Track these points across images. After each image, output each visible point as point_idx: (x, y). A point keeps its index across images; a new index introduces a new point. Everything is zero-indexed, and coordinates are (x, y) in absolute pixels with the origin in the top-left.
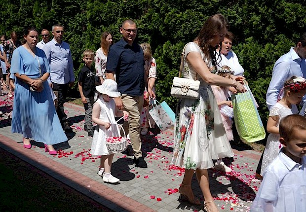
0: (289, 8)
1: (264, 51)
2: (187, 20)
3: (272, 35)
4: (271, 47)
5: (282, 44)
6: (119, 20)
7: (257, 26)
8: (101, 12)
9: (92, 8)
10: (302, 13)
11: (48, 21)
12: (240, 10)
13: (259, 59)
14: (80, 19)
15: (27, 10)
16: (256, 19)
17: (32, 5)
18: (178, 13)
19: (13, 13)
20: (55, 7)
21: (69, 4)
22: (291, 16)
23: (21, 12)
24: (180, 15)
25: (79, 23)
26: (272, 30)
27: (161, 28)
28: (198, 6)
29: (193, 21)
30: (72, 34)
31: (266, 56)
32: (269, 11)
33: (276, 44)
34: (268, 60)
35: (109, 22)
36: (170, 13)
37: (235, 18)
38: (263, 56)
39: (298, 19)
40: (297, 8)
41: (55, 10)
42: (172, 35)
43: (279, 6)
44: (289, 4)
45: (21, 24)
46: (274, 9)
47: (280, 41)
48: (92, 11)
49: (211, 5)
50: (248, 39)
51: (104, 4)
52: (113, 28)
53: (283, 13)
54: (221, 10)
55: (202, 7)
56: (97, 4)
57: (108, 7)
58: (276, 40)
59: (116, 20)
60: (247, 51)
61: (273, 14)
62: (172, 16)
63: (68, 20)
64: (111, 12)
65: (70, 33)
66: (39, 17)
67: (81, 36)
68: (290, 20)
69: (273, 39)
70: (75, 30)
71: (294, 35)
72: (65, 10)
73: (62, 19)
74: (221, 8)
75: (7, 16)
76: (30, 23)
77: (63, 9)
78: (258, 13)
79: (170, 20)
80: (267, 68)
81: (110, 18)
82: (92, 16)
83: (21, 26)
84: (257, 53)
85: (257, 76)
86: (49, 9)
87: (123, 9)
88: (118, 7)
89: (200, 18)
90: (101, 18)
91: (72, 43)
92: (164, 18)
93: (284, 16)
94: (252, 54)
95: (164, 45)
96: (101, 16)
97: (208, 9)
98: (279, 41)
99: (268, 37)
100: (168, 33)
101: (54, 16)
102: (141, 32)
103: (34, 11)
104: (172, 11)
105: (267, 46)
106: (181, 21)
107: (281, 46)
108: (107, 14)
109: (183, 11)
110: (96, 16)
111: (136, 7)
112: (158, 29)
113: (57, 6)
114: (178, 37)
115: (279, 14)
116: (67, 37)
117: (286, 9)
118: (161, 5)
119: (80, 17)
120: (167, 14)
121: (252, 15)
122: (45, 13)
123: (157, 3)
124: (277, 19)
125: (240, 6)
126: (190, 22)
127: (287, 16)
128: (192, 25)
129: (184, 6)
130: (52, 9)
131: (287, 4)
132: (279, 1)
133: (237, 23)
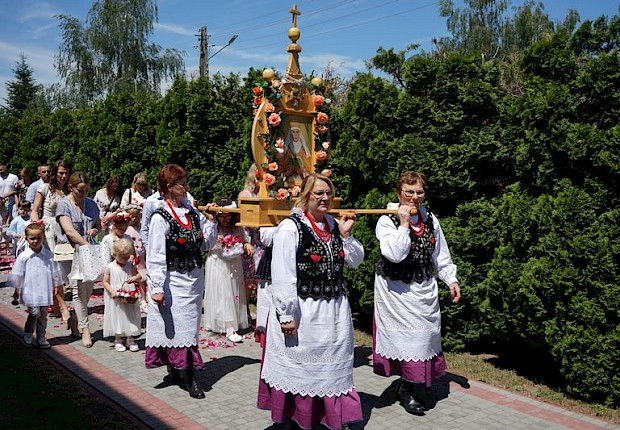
0: (574, 131)
1: (535, 208)
2: (406, 153)
3: (549, 180)
4: (548, 201)
5: (566, 195)
7: (523, 163)
10: (596, 142)
11: (180, 153)
12: (503, 133)
13: (528, 223)
14: (234, 148)
15: (149, 134)
16: (523, 149)
17: (156, 124)
18: (392, 140)
19: (125, 138)
20: (192, 128)
21: (215, 123)
22: (577, 146)
23: (138, 136)
24: (393, 144)
25: (232, 154)
26: (548, 171)
27: (362, 166)
28: (424, 128)
29: (416, 153)
30: (220, 175)
31: (538, 218)
32: (541, 138)
33: (555, 196)
34: (542, 225)
36: (376, 140)
37: (493, 148)
38: (533, 218)
39: (590, 151)
40: (588, 133)
41: (192, 134)
42: (380, 177)
43: (556, 129)
44: (575, 126)
45: (138, 156)
46: (549, 134)
47: (562, 191)
49: (448, 125)
50: (511, 186)
53: (565, 140)
54: (468, 134)
55: (433, 129)
58: (556, 188)
60: (508, 208)
61: (548, 142)
62: (377, 145)
63: (213, 150)
65: (215, 173)
66: (165, 145)
67: (236, 179)
68: (576, 154)
69: (552, 187)
70: (225, 168)
71: (586, 180)
72: (209, 133)
73: (203, 149)
74: (468, 131)
75: (115, 143)
76: (151, 155)
77: (204, 131)
78: (526, 141)
79: (377, 152)
80: (540, 239)
83: (137, 161)
84: (524, 211)
85: (528, 254)
86: (182, 132)
89: (430, 148)
91: (219, 190)
92: (367, 148)
93: (565, 147)
94: (517, 213)
95: (368, 196)
97: (443, 133)
99: (543, 183)
100: (375, 175)
101: (189, 144)
103: (158, 134)
104: (380, 137)
105: (541, 199)
106: (395, 154)
107: (563, 200)
109: (399, 135)
112: (357, 167)
113: (195, 126)
114: (390, 183)
115: (558, 144)
116: (211, 180)
117: (569, 135)
118: (362, 127)
119: (234, 145)
120: (371, 142)
121: (519, 143)
122: (174, 138)
123: (356, 122)
124: (553, 152)
125: (503, 126)
126: (410, 156)
127: (571, 146)
128: (415, 161)
129: (400, 128)
130: (187, 133)
131: (572, 125)
132: (555, 121)
133: (498, 156)
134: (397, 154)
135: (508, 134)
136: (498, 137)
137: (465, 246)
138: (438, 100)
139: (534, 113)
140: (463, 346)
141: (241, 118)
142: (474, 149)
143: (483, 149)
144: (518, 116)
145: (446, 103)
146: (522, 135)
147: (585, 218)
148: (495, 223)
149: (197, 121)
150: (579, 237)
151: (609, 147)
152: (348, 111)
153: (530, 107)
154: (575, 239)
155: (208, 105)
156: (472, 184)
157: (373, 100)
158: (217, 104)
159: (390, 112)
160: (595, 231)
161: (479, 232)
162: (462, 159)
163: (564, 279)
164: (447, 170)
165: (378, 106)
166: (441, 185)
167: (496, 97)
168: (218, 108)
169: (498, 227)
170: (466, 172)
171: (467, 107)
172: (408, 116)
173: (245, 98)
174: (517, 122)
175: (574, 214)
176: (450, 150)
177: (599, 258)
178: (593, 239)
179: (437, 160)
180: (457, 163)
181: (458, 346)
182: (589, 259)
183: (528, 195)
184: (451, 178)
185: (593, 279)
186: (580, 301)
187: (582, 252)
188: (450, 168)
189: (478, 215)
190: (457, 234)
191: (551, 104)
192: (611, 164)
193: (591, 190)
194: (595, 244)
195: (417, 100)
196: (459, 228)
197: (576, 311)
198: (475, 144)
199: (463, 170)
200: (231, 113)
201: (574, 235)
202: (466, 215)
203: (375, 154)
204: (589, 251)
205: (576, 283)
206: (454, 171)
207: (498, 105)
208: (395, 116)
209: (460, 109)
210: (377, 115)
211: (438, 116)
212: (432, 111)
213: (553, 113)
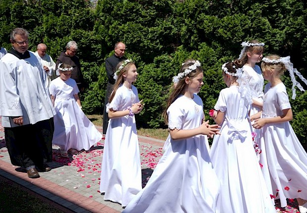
0: (207, 19)
1: (190, 57)
2: (128, 32)
3: (196, 43)
4: (196, 54)
5: (204, 50)
6: (72, 32)
7: (184, 35)
8: (55, 25)
9: (47, 21)
10: (217, 24)
12: (175, 21)
14: (39, 31)
16: (184, 28)
18: (121, 25)
20: (14, 21)
21: (27, 18)
22: (209, 26)
24: (122, 27)
25: (38, 35)
26: (196, 39)
27: (107, 39)
28: (137, 18)
29: (134, 32)
30: (32, 46)
32: (192, 23)
33: (199, 51)
35: (63, 34)
36: (113, 25)
37: (170, 29)
39: (215, 29)
40: (213, 20)
41: (14, 24)
44: (208, 17)
46: (196, 21)
48: (47, 24)
49: (148, 17)
50: (179, 47)
51: (59, 17)
52: (67, 39)
53: (203, 24)
54: (158, 22)
55: (141, 19)
56: (51, 18)
57: (62, 20)
58: (199, 47)
59: (70, 32)
60: (178, 58)
61: (195, 25)
62: (114, 28)
64: (64, 25)
68: (208, 30)
69: (197, 47)
70: (35, 42)
71: (213, 43)
72: (24, 23)
74: (158, 20)
77: (22, 22)
78: (186, 25)
81: (64, 30)
82: (48, 28)
84: (185, 59)
86: (9, 23)
87: (76, 21)
88: (71, 20)
89: (140, 29)
90: (56, 30)
92: (109, 30)
93: (203, 27)
94: (182, 60)
95: (110, 54)
96: (55, 28)
97: (146, 21)
98: (202, 48)
99: (194, 45)
102: (93, 43)
104: (115, 23)
105: (193, 52)
106: (123, 32)
107: (202, 53)
108: (60, 27)
109: (124, 23)
110: (51, 29)
111: (88, 19)
112: (104, 40)
113: (16, 20)
115: (200, 25)
117: (205, 21)
118: (106, 18)
119: (39, 30)
120: (110, 27)
121: (183, 26)
122: (5, 26)
123: (103, 16)
124: (198, 29)
125: (175, 18)
126: (130, 33)
127: (206, 26)
128: (133, 36)
129: (125, 19)
130: (12, 23)
131: (206, 16)
132: (198, 14)
133: (173, 32)
134: (124, 32)
135: (177, 22)
136: (172, 23)
137: (158, 77)
138: (143, 4)
139: (189, 10)
140: (159, 125)
141: (41, 15)
142: (161, 29)
143: (166, 29)
144: (181, 12)
145: (147, 5)
146: (183, 22)
147: (212, 61)
148: (172, 66)
149: (17, 17)
150: (209, 70)
151: (223, 27)
152: (98, 11)
153: (187, 8)
154: (208, 71)
155: (22, 8)
156: (161, 47)
157: (111, 4)
158: (27, 8)
159: (120, 10)
160: (217, 67)
161: (165, 70)
162: (156, 34)
163: (203, 90)
164: (149, 40)
165: (113, 7)
166: (146, 48)
167: (171, 3)
168: (28, 9)
169: (174, 68)
170: (158, 41)
171: (157, 8)
172: (128, 13)
173: (43, 4)
174: (181, 15)
175: (208, 59)
176: (150, 30)
177: (218, 79)
178: (215, 71)
179: (144, 35)
180: (154, 36)
181: (156, 126)
182: (214, 80)
183: (187, 51)
184: (151, 44)
185: (216, 89)
186: (211, 100)
187: (211, 77)
188: (150, 39)
189: (164, 62)
190: (154, 71)
191: (196, 6)
192: (224, 35)
193: (215, 48)
194: (217, 73)
195: (133, 4)
196: (156, 69)
197: (209, 105)
198: (162, 27)
199: (156, 40)
200: (35, 12)
201: (207, 69)
202: (158, 62)
203: (113, 32)
204: (214, 77)
205: (208, 91)
206: (152, 40)
207: (172, 7)
208: (122, 13)
209: (154, 9)
210: (113, 12)
211: (143, 13)
212: (140, 10)
213: (197, 10)
